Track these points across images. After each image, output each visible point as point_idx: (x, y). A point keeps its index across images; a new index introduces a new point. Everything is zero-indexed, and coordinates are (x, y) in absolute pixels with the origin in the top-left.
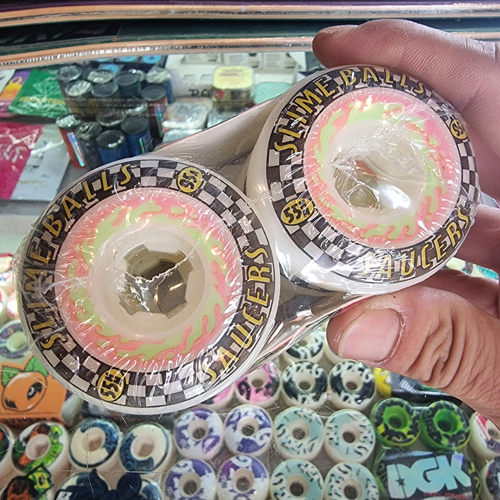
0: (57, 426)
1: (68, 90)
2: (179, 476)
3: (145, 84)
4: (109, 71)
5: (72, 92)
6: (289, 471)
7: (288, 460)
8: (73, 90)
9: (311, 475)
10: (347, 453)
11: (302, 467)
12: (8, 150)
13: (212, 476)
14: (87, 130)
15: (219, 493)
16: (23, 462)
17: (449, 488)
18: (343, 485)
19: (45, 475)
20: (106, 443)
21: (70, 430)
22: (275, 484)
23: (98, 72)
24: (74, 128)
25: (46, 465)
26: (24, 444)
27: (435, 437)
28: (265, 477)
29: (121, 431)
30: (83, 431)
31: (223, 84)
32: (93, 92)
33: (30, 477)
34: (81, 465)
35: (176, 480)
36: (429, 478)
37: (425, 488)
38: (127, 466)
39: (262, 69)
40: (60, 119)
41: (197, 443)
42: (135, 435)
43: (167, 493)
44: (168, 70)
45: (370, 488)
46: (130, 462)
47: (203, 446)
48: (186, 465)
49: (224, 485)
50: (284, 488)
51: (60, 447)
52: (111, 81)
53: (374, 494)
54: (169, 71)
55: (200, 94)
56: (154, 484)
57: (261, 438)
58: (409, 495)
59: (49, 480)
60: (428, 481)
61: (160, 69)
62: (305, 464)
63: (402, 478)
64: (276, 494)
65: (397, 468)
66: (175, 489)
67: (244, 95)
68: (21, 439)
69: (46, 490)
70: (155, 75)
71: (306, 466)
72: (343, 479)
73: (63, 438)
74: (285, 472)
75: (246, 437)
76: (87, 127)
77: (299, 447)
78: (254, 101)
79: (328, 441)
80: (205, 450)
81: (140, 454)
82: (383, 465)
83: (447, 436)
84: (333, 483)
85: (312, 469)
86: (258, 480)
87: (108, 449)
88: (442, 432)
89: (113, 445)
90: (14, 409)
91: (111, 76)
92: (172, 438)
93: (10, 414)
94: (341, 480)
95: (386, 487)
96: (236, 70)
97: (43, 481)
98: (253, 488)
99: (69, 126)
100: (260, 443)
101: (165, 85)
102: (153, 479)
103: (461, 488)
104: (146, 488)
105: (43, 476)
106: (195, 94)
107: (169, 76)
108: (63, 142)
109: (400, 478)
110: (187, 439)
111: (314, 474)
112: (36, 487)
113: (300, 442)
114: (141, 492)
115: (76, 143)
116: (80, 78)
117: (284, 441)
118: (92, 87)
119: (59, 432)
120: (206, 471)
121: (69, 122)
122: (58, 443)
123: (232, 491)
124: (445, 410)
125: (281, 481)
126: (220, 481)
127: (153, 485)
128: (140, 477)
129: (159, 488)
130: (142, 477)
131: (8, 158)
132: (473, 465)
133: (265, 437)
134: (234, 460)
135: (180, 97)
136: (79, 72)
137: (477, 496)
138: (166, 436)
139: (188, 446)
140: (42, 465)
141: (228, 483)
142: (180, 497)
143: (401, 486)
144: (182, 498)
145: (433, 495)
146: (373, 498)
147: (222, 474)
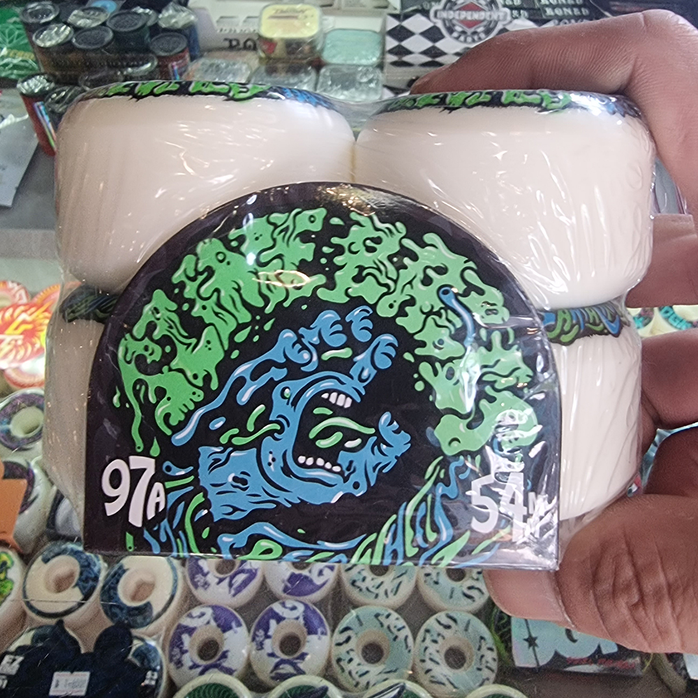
0: (6, 553)
1: (37, 38)
2: (190, 631)
3: (156, 29)
4: (101, 10)
5: (43, 40)
6: (361, 624)
7: (361, 608)
8: (43, 38)
9: (394, 630)
10: (451, 597)
11: (382, 619)
13: (244, 629)
14: (64, 97)
15: (251, 658)
17: (604, 652)
18: (443, 646)
20: (80, 579)
21: (27, 559)
22: (339, 644)
23: (83, 10)
24: (43, 95)
28: (323, 633)
29: (105, 561)
30: (46, 561)
31: (275, 31)
32: (74, 40)
34: (40, 613)
35: (185, 637)
36: (575, 637)
37: (568, 651)
38: (112, 616)
39: (339, 9)
40: (23, 82)
41: (221, 580)
42: (125, 567)
43: (171, 658)
44: (190, 9)
45: (484, 651)
46: (117, 611)
47: (231, 585)
48: (203, 614)
49: (260, 646)
50: (352, 650)
51: (9, 585)
52: (104, 24)
53: (490, 659)
54: (193, 11)
55: (241, 45)
56: (153, 643)
57: (321, 573)
58: (543, 662)
60: (574, 641)
61: (179, 7)
62: (387, 613)
63: (534, 635)
64: (339, 660)
66: (183, 652)
67: (307, 48)
70: (171, 17)
71: (388, 616)
72: (443, 637)
73: (15, 572)
74: (355, 626)
75: (297, 572)
76: (63, 94)
77: (378, 587)
78: (321, 57)
79: (422, 578)
80: (233, 592)
81: (134, 598)
82: (505, 616)
84: (428, 642)
85: (396, 621)
86: (313, 638)
87: (82, 589)
89: (91, 583)
91: (103, 18)
92: (183, 573)
94: (440, 639)
95: (509, 649)
96: (295, 11)
98: (305, 650)
99: (36, 91)
100: (318, 581)
101: (187, 32)
102: (150, 636)
103: (622, 652)
104: (138, 649)
106: (234, 46)
107: (192, 18)
108: (27, 116)
109: (530, 636)
110: (205, 575)
111: (399, 630)
113: (379, 580)
114: (130, 657)
115: (47, 118)
116: (57, 20)
117: (356, 579)
118: (73, 32)
119: (9, 563)
120: (233, 624)
121: (36, 86)
122: (6, 578)
123: (272, 655)
125: (348, 639)
126: (254, 639)
127: (150, 646)
128: (130, 634)
129: (160, 651)
130: (135, 632)
133: (327, 572)
134: (277, 607)
135: (210, 50)
136: (55, 11)
137: (648, 664)
138: (173, 569)
139: (206, 585)
141: (268, 642)
142: (191, 664)
143: (531, 648)
144: (195, 666)
145: (580, 662)
146: (487, 667)
147: (257, 629)
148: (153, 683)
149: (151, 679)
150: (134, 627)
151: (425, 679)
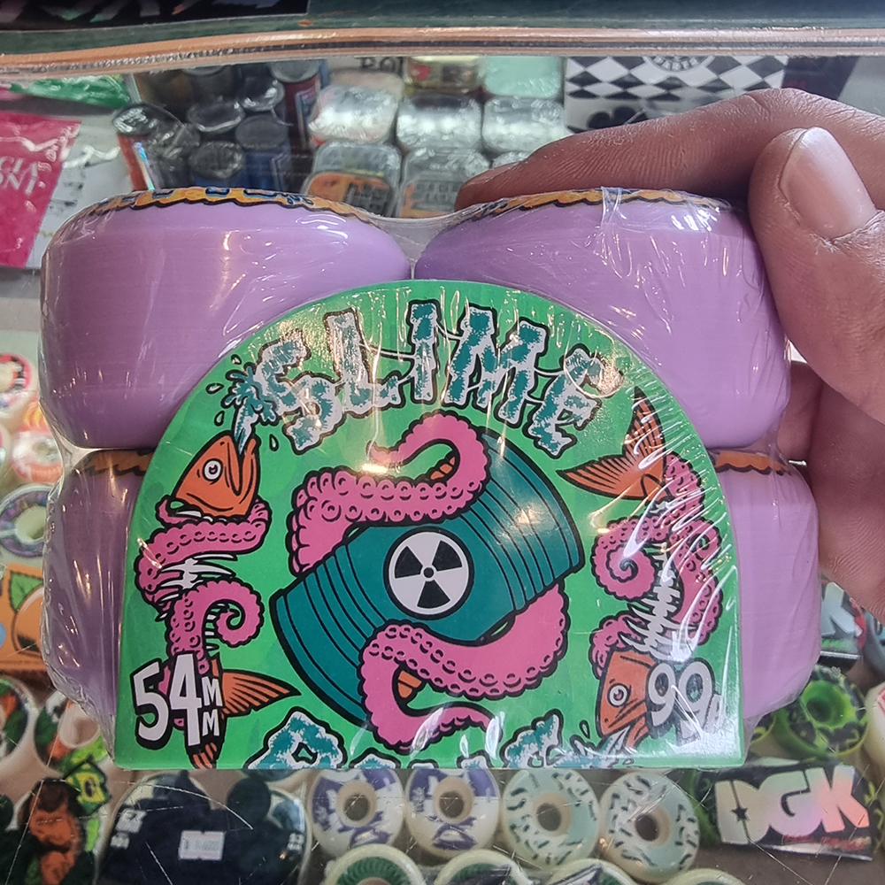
2: (336, 787)
6: (537, 784)
9: (577, 794)
11: (561, 780)
12: (16, 169)
13: (397, 786)
15: (409, 821)
16: (54, 752)
17: (828, 829)
18: (634, 813)
19: (96, 778)
22: (512, 809)
24: (146, 134)
25: (96, 759)
26: (55, 719)
27: (804, 734)
28: (493, 794)
33: (70, 780)
35: (331, 794)
36: (792, 810)
37: (785, 826)
43: (316, 818)
45: (683, 822)
49: (420, 809)
50: (528, 816)
53: (692, 834)
56: (293, 800)
58: (755, 839)
59: (103, 787)
60: (791, 814)
62: (567, 774)
63: (743, 806)
64: (513, 827)
65: (733, 786)
66: (330, 812)
67: (467, 74)
68: (50, 710)
69: (99, 806)
71: (568, 777)
72: (634, 803)
74: (529, 786)
78: (485, 86)
82: (707, 781)
83: (824, 731)
84: (617, 810)
85: (578, 783)
86: (481, 800)
88: (816, 724)
90: (36, 653)
93: (27, 662)
95: (713, 822)
97: (92, 788)
98: (472, 815)
102: (291, 791)
103: (850, 830)
104: (278, 807)
105: (92, 779)
109: (738, 806)
111: (583, 793)
112: (80, 799)
114: (270, 816)
115: (148, 163)
120: (386, 780)
123: (434, 818)
124: (822, 682)
125: (522, 804)
126: (411, 799)
127: (291, 803)
128: (266, 788)
129: (300, 806)
130: (272, 786)
131: (17, 185)
132: (871, 787)
137: (879, 844)
140: (90, 760)
141: (428, 803)
142: (340, 826)
143: (741, 822)
144: (344, 829)
145: (799, 840)
146: (689, 842)
147: (414, 787)
148: (298, 848)
149: (296, 843)
150: (270, 780)
151: (616, 853)
